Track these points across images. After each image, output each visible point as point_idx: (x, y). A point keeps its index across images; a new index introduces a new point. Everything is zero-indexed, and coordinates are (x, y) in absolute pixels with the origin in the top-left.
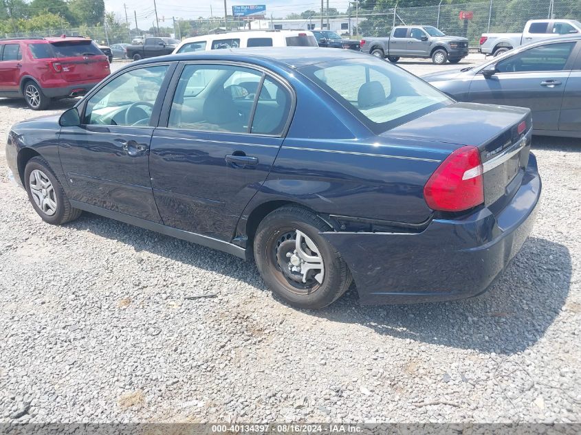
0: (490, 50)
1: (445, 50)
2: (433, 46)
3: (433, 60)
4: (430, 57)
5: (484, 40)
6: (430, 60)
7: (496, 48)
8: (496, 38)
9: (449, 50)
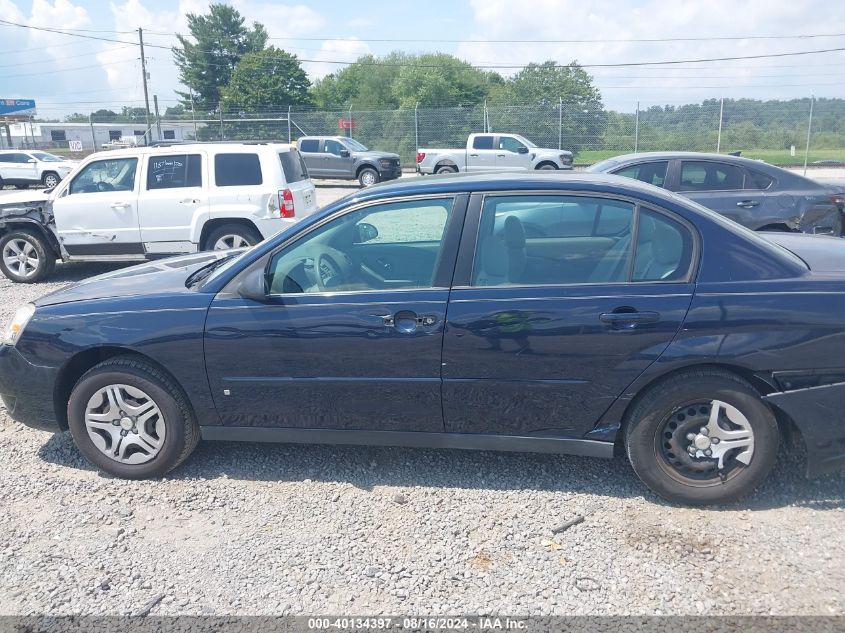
0: (431, 168)
1: (375, 168)
2: (357, 164)
3: (361, 181)
4: (357, 178)
5: (421, 157)
6: (357, 182)
7: (437, 167)
8: (436, 154)
9: (380, 168)
